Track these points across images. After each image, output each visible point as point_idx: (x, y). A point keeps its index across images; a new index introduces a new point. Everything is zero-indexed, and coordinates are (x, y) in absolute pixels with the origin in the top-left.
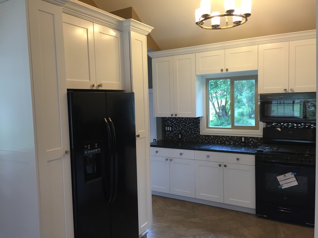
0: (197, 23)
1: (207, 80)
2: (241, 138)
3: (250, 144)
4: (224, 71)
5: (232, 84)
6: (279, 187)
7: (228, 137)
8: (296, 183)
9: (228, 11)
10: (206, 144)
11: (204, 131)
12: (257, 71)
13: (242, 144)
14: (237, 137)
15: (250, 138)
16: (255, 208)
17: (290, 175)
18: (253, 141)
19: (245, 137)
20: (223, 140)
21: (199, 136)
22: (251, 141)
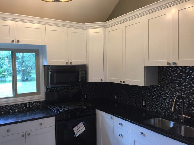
2: (25, 104)
3: (34, 108)
6: (75, 136)
7: (13, 105)
12: (45, 46)
13: (26, 109)
14: (21, 104)
15: (34, 102)
18: (36, 105)
19: (29, 103)
20: (7, 109)
22: (35, 105)
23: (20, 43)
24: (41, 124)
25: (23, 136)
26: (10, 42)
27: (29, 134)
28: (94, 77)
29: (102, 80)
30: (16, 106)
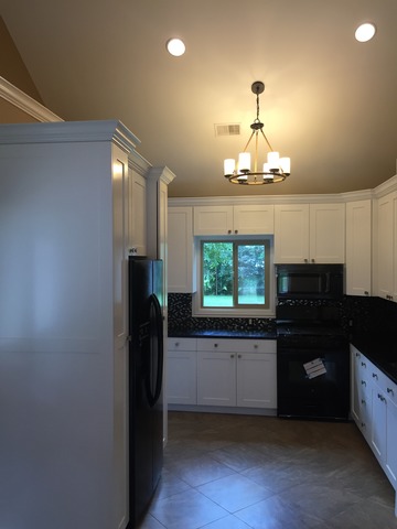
0: (227, 176)
1: (202, 242)
2: (247, 320)
3: (260, 328)
4: (233, 233)
5: (235, 249)
6: (306, 377)
7: (231, 319)
8: (324, 371)
9: (272, 170)
10: (200, 330)
11: (197, 313)
12: (273, 236)
13: (249, 328)
14: (242, 319)
15: (259, 319)
16: (276, 407)
17: (317, 362)
18: (263, 324)
19: (253, 319)
20: (224, 323)
21: (190, 319)
22: (260, 323)
23: (239, 233)
24: (256, 347)
25: (232, 356)
26: (226, 234)
27: (239, 357)
28: (355, 286)
29: (366, 293)
30: (235, 320)
